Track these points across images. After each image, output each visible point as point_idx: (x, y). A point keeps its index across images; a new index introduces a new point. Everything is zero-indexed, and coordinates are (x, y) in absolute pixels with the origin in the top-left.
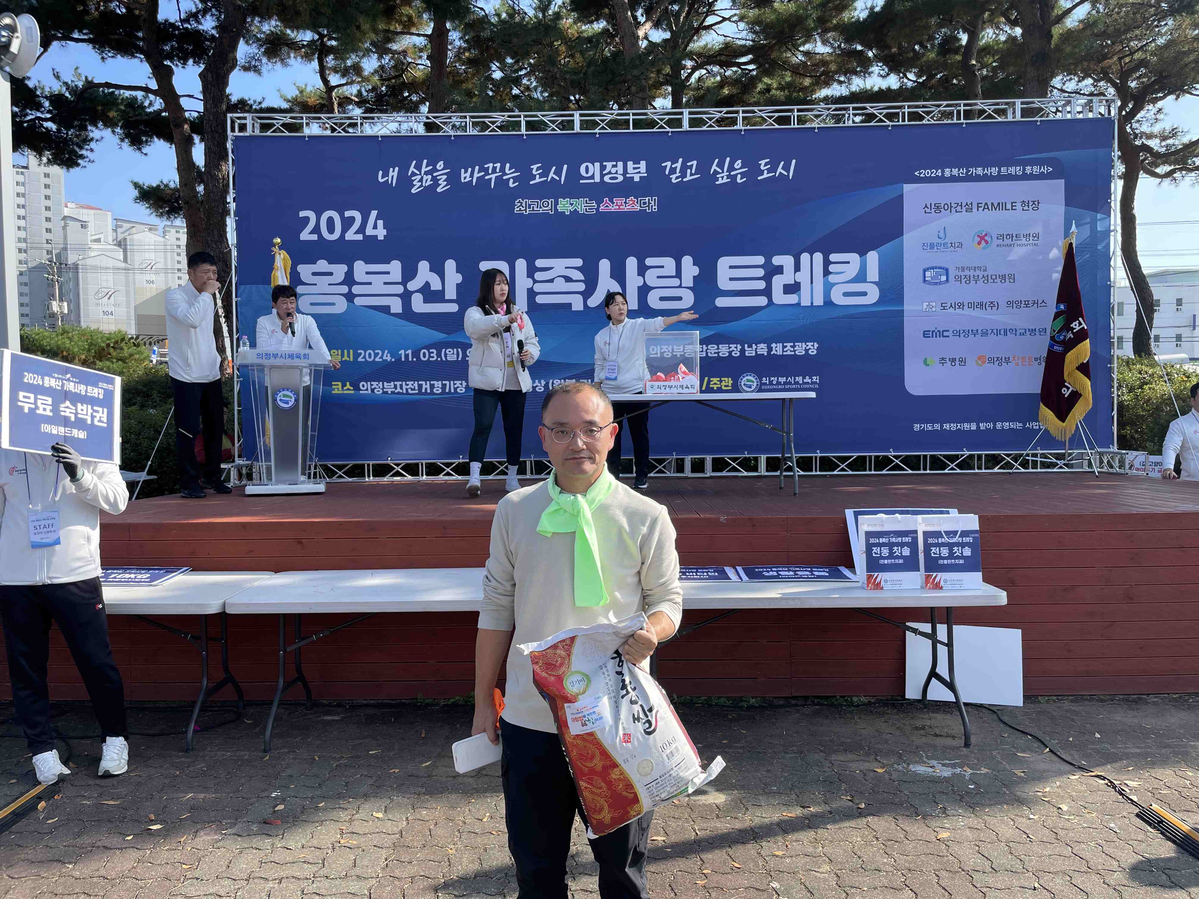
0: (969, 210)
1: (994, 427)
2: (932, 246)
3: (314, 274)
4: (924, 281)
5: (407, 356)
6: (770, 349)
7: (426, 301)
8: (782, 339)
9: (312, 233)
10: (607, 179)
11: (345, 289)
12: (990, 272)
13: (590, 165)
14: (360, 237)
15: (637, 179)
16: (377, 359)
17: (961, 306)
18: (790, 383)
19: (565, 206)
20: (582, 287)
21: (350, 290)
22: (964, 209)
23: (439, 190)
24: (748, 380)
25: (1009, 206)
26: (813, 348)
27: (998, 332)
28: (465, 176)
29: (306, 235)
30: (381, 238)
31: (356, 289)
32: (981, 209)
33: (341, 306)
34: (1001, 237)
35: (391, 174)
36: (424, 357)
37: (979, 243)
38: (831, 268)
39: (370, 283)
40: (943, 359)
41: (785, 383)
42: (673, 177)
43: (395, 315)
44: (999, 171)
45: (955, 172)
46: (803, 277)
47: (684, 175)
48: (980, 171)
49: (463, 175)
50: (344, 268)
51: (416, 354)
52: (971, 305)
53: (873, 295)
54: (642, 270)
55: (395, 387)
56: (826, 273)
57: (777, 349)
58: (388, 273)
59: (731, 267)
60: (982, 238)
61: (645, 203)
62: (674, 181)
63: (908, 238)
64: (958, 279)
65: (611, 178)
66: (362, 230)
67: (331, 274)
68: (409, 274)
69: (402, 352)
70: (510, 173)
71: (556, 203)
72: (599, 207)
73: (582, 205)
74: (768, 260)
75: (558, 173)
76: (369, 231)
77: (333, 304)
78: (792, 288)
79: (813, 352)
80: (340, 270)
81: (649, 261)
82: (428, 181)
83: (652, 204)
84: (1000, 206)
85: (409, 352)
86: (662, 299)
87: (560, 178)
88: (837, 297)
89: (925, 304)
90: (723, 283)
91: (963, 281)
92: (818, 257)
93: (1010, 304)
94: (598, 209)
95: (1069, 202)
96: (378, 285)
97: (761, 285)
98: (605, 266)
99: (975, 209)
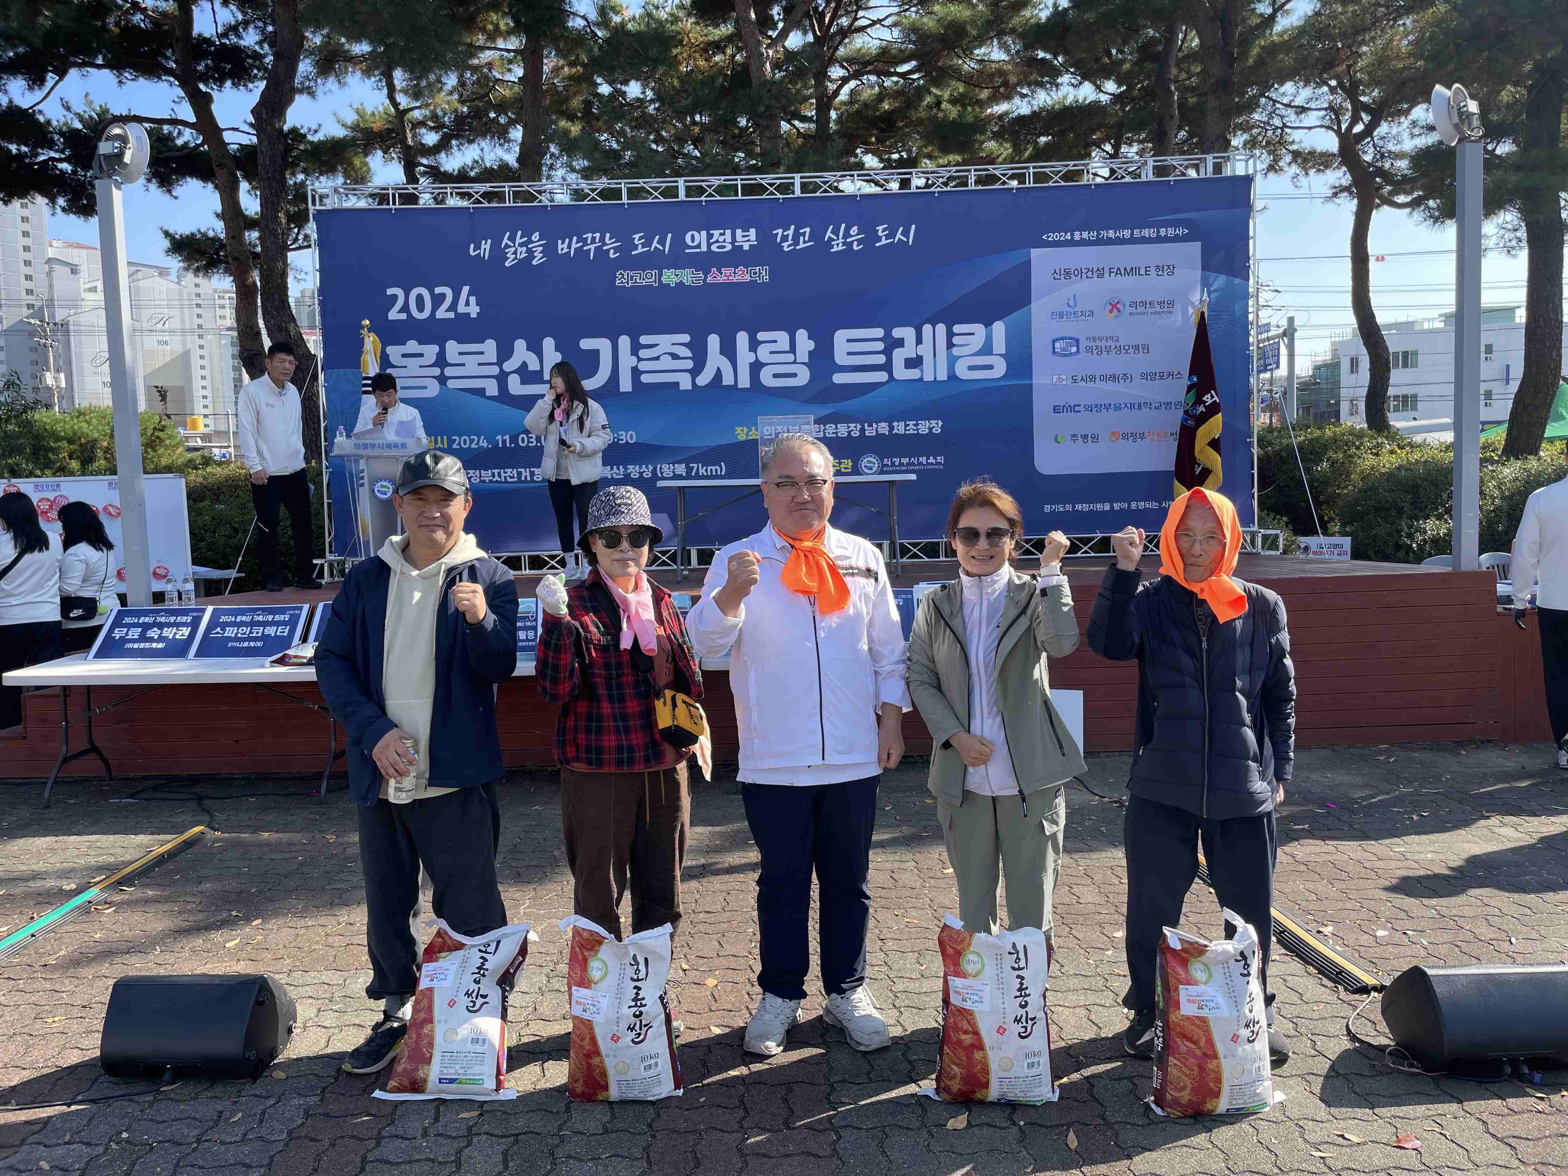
0: (1101, 276)
1: (1129, 507)
2: (1061, 315)
3: (404, 356)
4: (1054, 352)
5: (504, 442)
6: (891, 428)
7: (523, 382)
8: (904, 416)
9: (401, 311)
10: (714, 248)
11: (437, 371)
12: (1122, 342)
13: (696, 234)
14: (451, 315)
15: (746, 247)
16: (473, 446)
17: (1092, 378)
18: (913, 464)
19: (670, 277)
20: (689, 365)
21: (442, 372)
22: (1095, 274)
23: (534, 263)
24: (869, 462)
25: (1142, 271)
26: (937, 426)
27: (1132, 406)
28: (562, 247)
29: (394, 315)
30: (474, 315)
31: (448, 371)
32: (1113, 275)
33: (433, 389)
34: (1133, 304)
35: (483, 247)
36: (523, 441)
37: (1111, 311)
38: (955, 340)
39: (463, 365)
40: (1074, 435)
41: (908, 464)
42: (785, 244)
43: (492, 398)
44: (1132, 234)
45: (1085, 235)
46: (925, 351)
47: (796, 242)
48: (1111, 234)
49: (560, 247)
50: (435, 348)
51: (514, 439)
52: (1103, 378)
53: (1000, 368)
54: (754, 345)
55: (493, 475)
56: (950, 345)
57: (900, 428)
58: (482, 353)
59: (849, 341)
60: (1114, 306)
61: (755, 273)
62: (786, 249)
63: (1036, 306)
64: (1090, 350)
65: (718, 247)
66: (453, 307)
67: (421, 355)
68: (505, 353)
69: (499, 437)
70: (610, 243)
71: (661, 275)
72: (706, 277)
73: (688, 277)
74: (888, 333)
75: (662, 242)
76: (461, 308)
77: (425, 388)
78: (914, 363)
79: (937, 430)
80: (431, 351)
81: (761, 336)
82: (522, 253)
83: (763, 274)
84: (1133, 271)
85: (507, 437)
86: (776, 376)
87: (664, 247)
88: (962, 372)
89: (1055, 377)
90: (841, 358)
91: (1095, 352)
92: (941, 328)
93: (1144, 376)
94: (705, 280)
95: (1206, 266)
96: (472, 366)
97: (881, 359)
98: (714, 341)
99: (1106, 275)
